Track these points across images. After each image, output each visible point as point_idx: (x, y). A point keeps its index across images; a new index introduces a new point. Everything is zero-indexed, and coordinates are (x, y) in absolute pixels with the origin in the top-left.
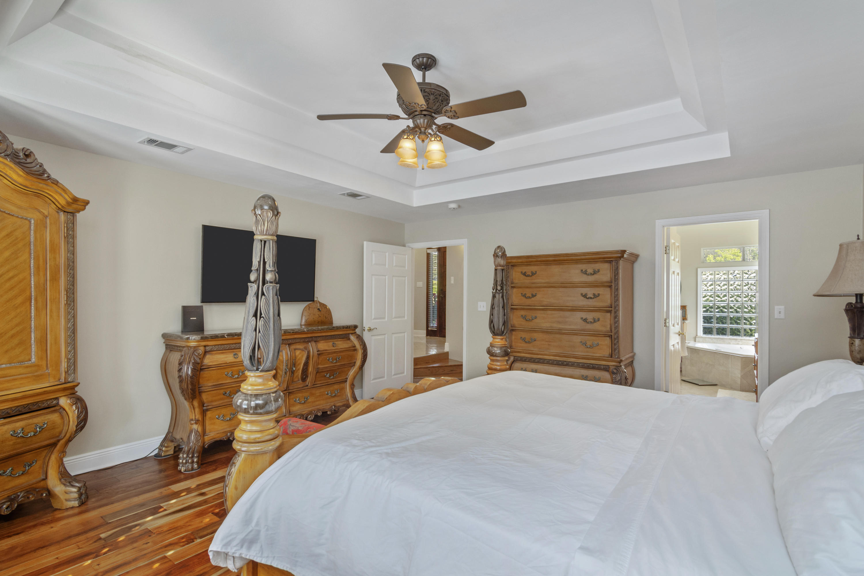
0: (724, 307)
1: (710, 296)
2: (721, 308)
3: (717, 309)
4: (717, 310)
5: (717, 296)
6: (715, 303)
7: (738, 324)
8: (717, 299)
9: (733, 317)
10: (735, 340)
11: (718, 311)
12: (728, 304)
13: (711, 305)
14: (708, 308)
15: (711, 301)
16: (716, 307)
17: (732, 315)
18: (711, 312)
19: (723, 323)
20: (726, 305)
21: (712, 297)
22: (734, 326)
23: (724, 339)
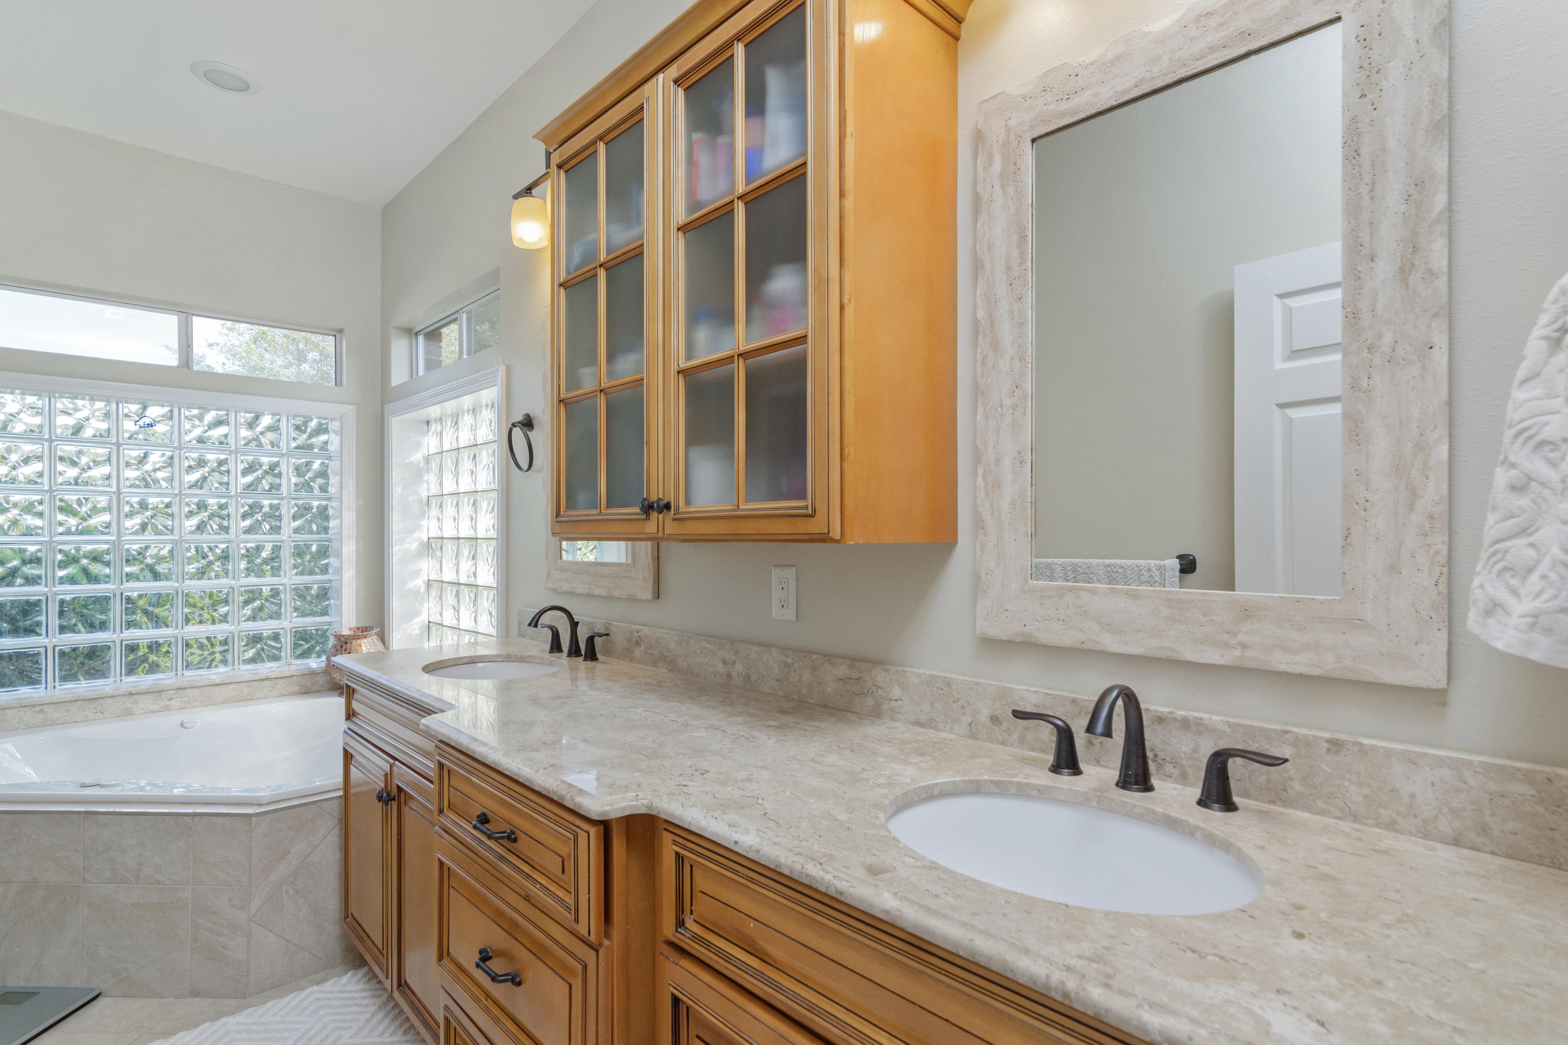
0: (96, 558)
1: (28, 509)
2: (85, 561)
3: (62, 565)
4: (61, 573)
5: (61, 509)
6: (51, 542)
7: (158, 622)
8: (60, 524)
9: (140, 596)
10: (152, 696)
11: (67, 576)
12: (118, 543)
13: (32, 549)
14: (15, 563)
15: (29, 532)
16: (59, 557)
17: (133, 589)
18: (31, 581)
19: (92, 627)
20: (106, 547)
21: (40, 515)
22: (144, 634)
23: (101, 701)
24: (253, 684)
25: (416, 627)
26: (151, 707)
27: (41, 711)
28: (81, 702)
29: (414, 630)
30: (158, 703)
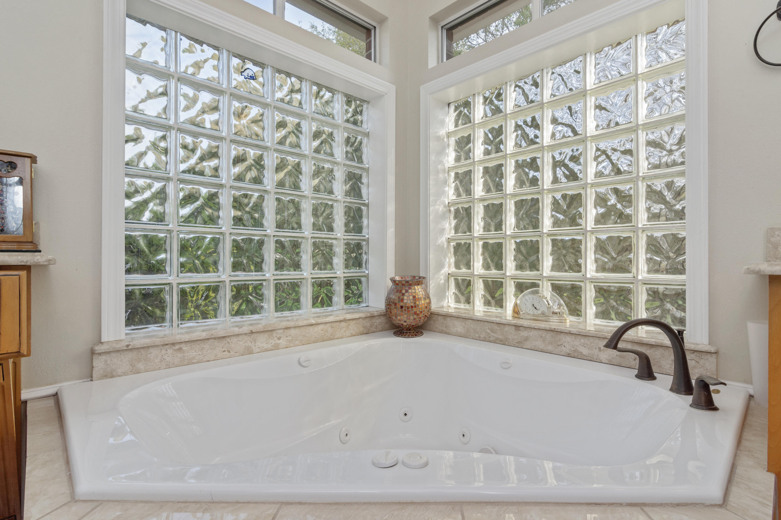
23: (228, 339)
24: (335, 325)
25: (442, 277)
26: (266, 346)
27: (180, 349)
28: (213, 340)
29: (441, 280)
30: (271, 341)
